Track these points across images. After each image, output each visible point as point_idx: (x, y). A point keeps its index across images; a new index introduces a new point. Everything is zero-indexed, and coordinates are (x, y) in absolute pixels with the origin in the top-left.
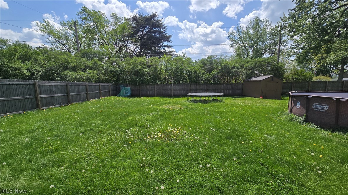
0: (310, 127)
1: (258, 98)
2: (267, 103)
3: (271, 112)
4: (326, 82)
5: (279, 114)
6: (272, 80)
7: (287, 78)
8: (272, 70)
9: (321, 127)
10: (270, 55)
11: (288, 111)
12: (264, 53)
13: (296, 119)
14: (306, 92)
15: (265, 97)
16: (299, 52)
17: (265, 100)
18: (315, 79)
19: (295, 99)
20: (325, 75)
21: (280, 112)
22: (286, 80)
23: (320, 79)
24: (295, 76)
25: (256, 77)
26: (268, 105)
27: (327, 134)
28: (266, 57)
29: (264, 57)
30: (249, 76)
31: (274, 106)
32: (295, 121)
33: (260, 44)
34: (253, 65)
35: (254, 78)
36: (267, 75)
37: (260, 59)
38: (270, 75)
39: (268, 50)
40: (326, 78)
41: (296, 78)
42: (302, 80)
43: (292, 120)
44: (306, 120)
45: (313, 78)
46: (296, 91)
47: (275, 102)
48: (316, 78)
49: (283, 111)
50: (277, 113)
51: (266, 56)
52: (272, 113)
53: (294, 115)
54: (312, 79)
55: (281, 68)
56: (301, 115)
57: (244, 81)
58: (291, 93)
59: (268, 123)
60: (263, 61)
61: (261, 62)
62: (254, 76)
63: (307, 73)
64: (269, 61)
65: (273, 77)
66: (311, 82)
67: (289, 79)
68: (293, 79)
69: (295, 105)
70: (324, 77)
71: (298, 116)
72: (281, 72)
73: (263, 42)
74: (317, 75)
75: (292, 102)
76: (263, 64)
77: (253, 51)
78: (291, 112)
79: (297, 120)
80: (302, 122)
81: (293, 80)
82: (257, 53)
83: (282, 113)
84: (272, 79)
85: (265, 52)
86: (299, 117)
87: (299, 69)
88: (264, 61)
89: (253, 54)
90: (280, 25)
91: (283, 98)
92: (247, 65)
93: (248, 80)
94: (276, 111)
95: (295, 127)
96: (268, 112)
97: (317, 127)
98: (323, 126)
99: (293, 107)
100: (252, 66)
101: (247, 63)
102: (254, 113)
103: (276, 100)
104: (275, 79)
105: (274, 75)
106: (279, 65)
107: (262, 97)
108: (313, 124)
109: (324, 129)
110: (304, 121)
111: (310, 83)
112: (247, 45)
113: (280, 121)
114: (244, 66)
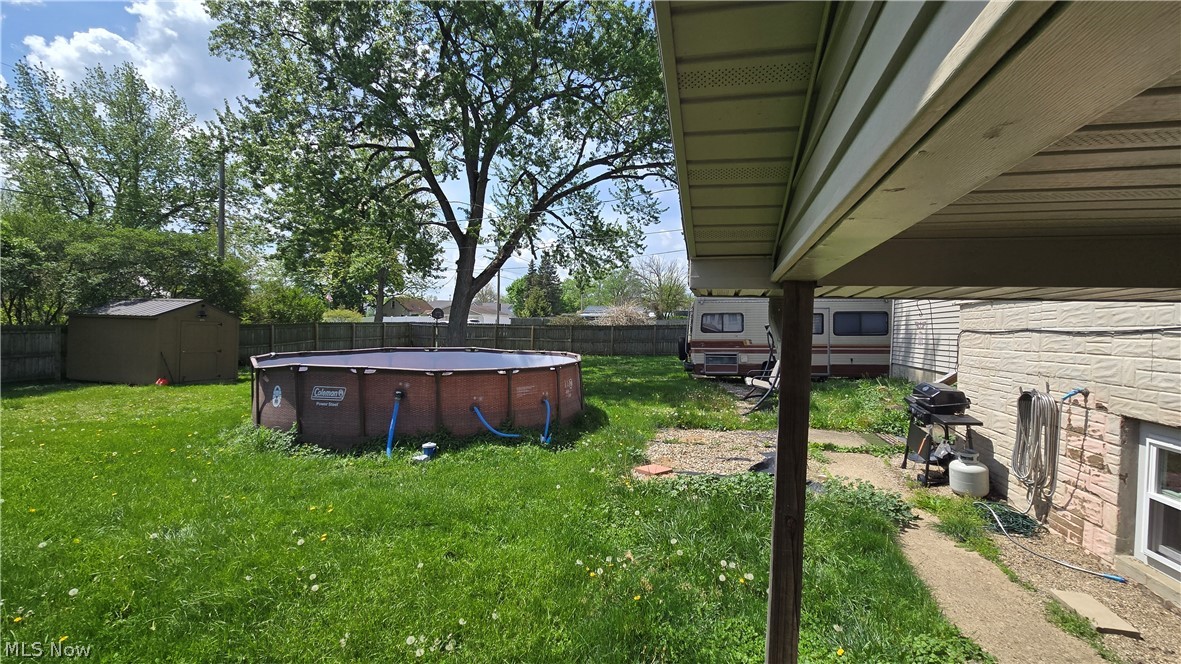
0: (310, 455)
1: (146, 385)
2: (187, 400)
3: (193, 435)
4: (350, 325)
5: (222, 436)
6: (203, 315)
7: (253, 310)
8: (201, 279)
9: (333, 451)
10: (192, 226)
11: (249, 422)
12: (167, 216)
13: (274, 443)
14: (301, 355)
15: (176, 380)
16: (283, 236)
17: (177, 389)
18: (329, 316)
19: (267, 380)
20: (349, 306)
21: (227, 428)
22: (251, 318)
23: (340, 317)
24: (277, 307)
25: (134, 303)
26: (189, 406)
27: (347, 462)
28: (177, 230)
29: (169, 227)
30: (96, 297)
31: (209, 408)
32: (271, 449)
33: (148, 175)
34: (116, 254)
35: (125, 305)
36: (184, 295)
37: (151, 235)
38: (193, 296)
39: (185, 205)
40: (352, 316)
41: (279, 311)
42: (298, 317)
43: (261, 447)
44: (299, 441)
45: (324, 314)
46: (273, 354)
47: (216, 395)
48: (331, 312)
49: (236, 422)
50: (217, 432)
51: (178, 226)
52: (198, 437)
53: (267, 431)
54: (320, 317)
55: (232, 275)
56: (286, 428)
57: (72, 315)
58: (257, 359)
59: (178, 478)
60: (160, 244)
61: (152, 244)
62: (126, 298)
63: (311, 300)
64: (186, 246)
65: (203, 306)
66: (320, 324)
67: (259, 315)
68: (272, 313)
69: (268, 398)
70: (348, 312)
71: (278, 433)
72: (234, 291)
73: (160, 173)
74: (335, 305)
75: (260, 387)
76: (161, 253)
77: (119, 198)
78: (259, 421)
79: (276, 446)
80: (291, 447)
81: (273, 317)
82: (137, 209)
83: (233, 432)
84: (198, 312)
85: (173, 213)
86: (281, 435)
87: (289, 283)
88: (165, 243)
89: (117, 207)
90: (216, 133)
91: (243, 377)
92: (88, 249)
93: (90, 310)
94: (211, 428)
95: (267, 469)
96: (179, 436)
97: (325, 454)
98: (338, 445)
99: (263, 406)
100: (107, 253)
101: (89, 238)
102: (114, 454)
103: (221, 388)
104: (211, 311)
105: (208, 301)
106: (226, 266)
107: (163, 378)
108: (316, 448)
109: (339, 453)
110: (294, 443)
111: (317, 329)
112: (82, 162)
113: (223, 459)
114: (69, 249)
